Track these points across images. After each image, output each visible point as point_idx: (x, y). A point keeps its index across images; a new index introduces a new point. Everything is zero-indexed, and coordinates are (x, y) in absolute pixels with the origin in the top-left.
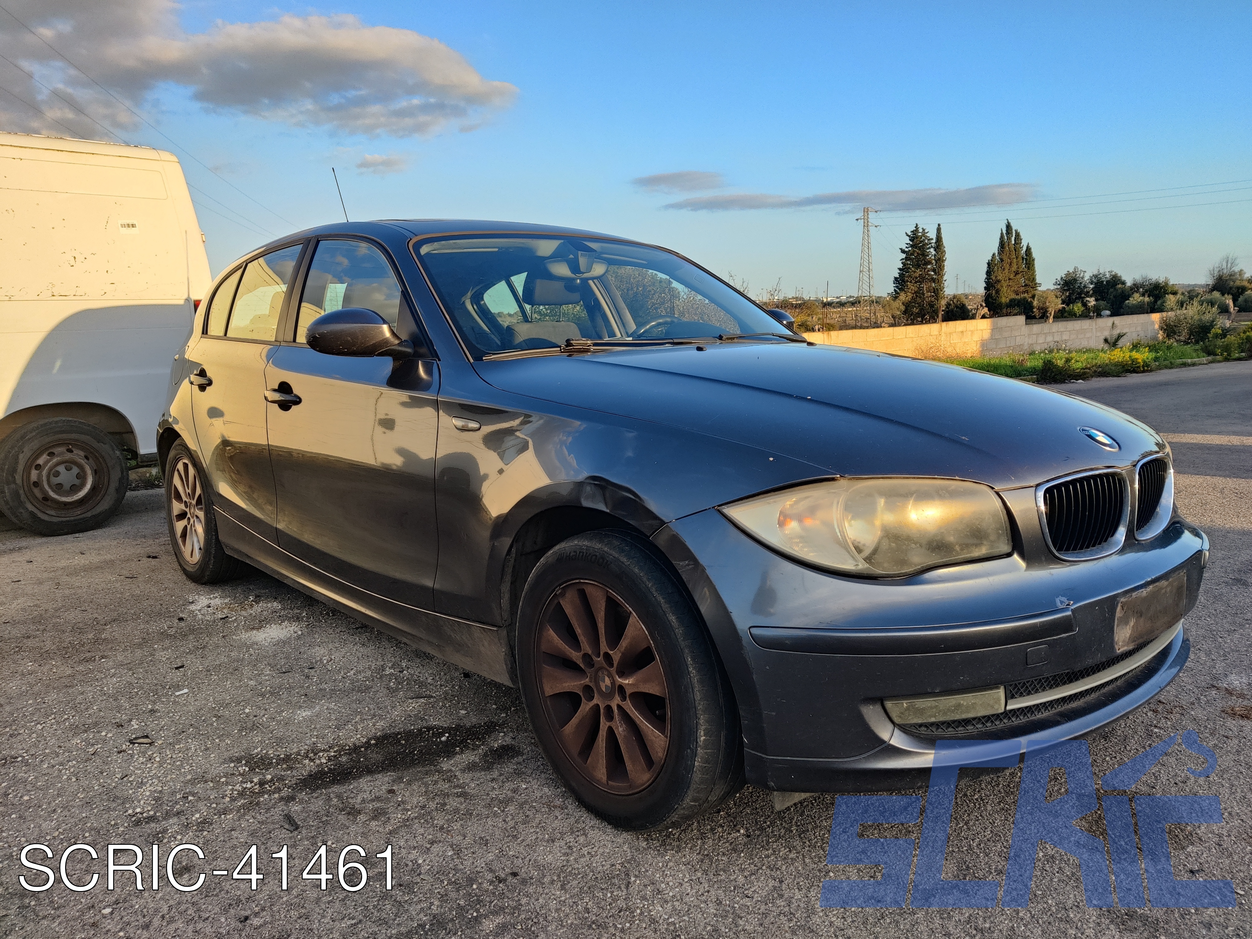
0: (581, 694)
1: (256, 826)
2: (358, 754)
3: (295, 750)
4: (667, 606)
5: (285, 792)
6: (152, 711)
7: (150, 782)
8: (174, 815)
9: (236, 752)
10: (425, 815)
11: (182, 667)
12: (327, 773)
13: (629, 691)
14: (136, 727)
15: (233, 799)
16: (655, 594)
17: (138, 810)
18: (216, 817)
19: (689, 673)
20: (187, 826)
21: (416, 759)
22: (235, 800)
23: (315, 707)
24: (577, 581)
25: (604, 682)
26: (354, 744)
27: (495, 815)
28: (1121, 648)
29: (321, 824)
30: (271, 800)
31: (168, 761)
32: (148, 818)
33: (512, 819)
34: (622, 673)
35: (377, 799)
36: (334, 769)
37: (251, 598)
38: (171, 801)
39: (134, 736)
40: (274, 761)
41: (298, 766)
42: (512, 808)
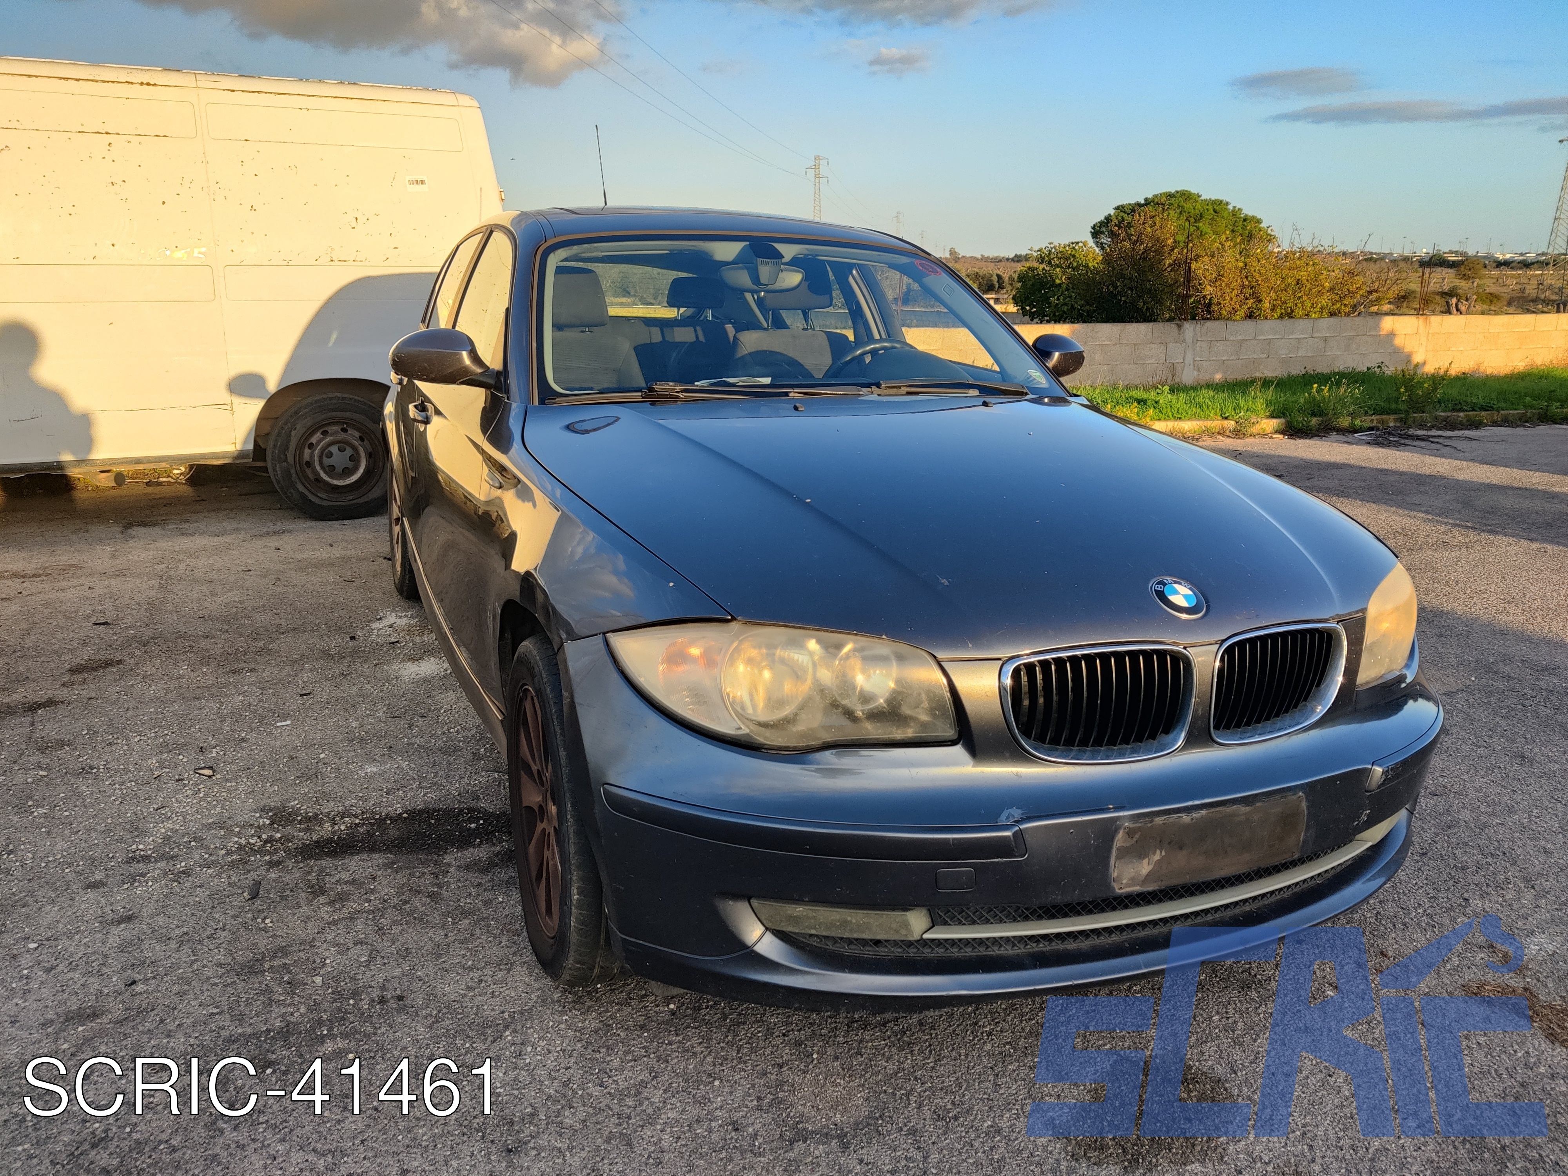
0: (538, 813)
1: (223, 886)
2: (379, 826)
3: (327, 810)
4: (561, 737)
5: (279, 855)
6: (243, 740)
7: (176, 818)
8: (166, 859)
9: (274, 802)
10: (379, 911)
11: (308, 694)
12: (335, 842)
14: (214, 755)
15: (229, 853)
16: (555, 722)
17: (141, 847)
18: (198, 869)
19: (565, 821)
20: (166, 873)
21: (428, 844)
23: (386, 764)
24: (529, 687)
26: (387, 814)
27: (443, 927)
28: (1125, 888)
29: (278, 899)
30: (260, 861)
31: (209, 799)
32: (142, 857)
33: (456, 935)
35: (353, 882)
36: (344, 839)
38: (176, 843)
39: (203, 765)
40: (299, 818)
41: (316, 828)
42: (467, 921)
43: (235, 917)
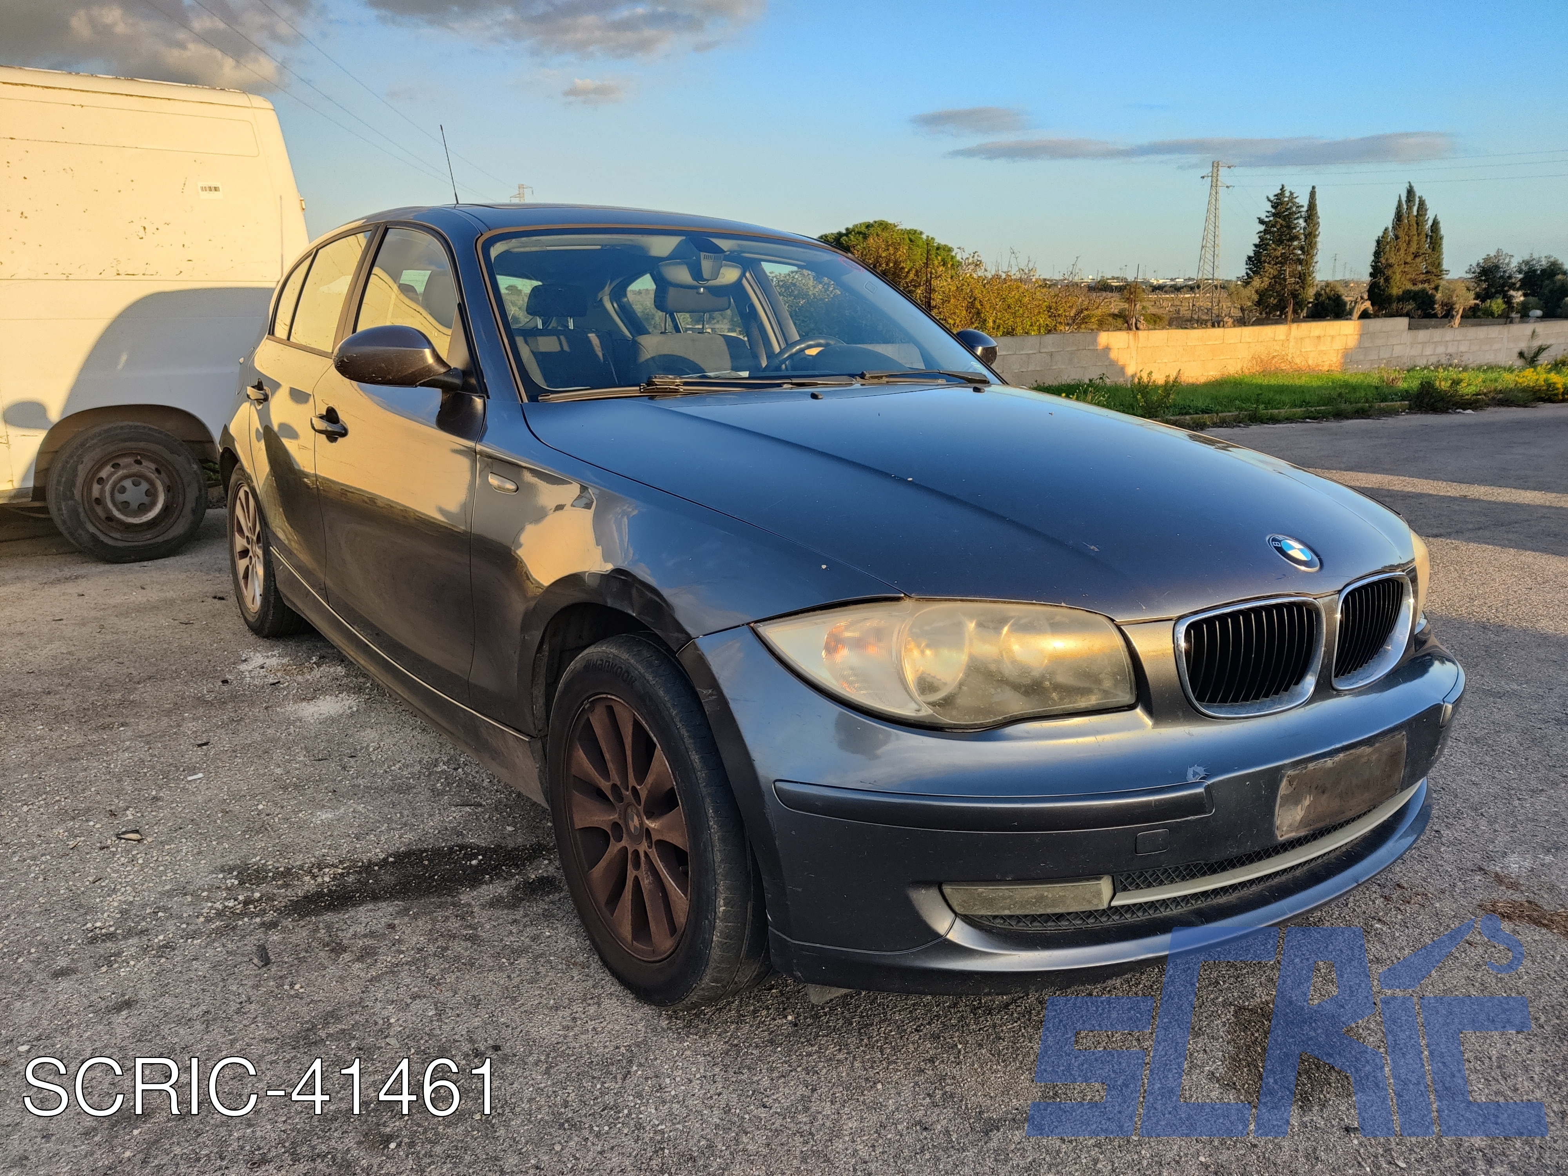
0: (610, 833)
1: (223, 956)
2: (368, 873)
3: (298, 863)
4: (691, 741)
5: (270, 916)
6: (156, 799)
7: (123, 889)
8: (136, 934)
9: (231, 860)
10: (419, 961)
11: (206, 744)
12: (326, 895)
13: (655, 837)
14: (131, 817)
15: (208, 920)
16: (679, 725)
17: (98, 924)
18: (182, 941)
19: (709, 828)
20: (145, 950)
21: (434, 886)
22: (209, 921)
23: (339, 809)
24: (604, 696)
25: (633, 821)
26: (370, 861)
27: (501, 968)
28: (1283, 834)
29: (296, 962)
30: (250, 924)
31: (152, 865)
32: (106, 935)
33: (519, 975)
34: (651, 815)
35: (372, 934)
36: (336, 891)
37: (314, 659)
38: (138, 916)
39: (124, 829)
40: (271, 874)
41: (296, 883)
42: (524, 960)
43: (256, 987)
